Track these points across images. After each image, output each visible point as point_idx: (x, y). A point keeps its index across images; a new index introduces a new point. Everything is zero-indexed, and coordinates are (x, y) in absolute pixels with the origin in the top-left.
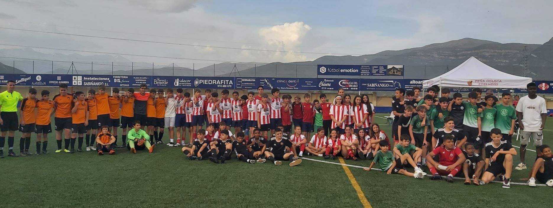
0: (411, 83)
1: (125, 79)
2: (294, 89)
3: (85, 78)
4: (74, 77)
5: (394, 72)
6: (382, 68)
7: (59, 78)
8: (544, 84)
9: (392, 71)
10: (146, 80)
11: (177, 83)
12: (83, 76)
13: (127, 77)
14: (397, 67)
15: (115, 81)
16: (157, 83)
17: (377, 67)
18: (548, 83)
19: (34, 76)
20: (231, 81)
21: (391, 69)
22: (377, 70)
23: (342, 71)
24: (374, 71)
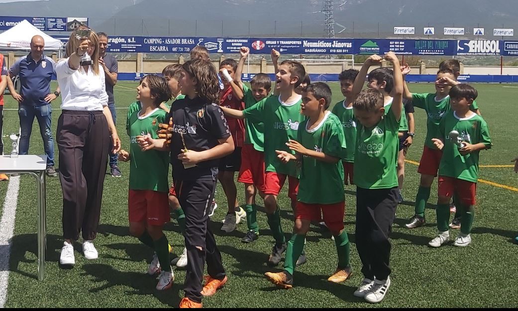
5: (75, 27)
6: (60, 23)
8: (258, 42)
9: (74, 25)
14: (79, 20)
17: (54, 20)
18: (263, 41)
21: (72, 23)
22: (54, 24)
23: (7, 24)
24: (51, 25)
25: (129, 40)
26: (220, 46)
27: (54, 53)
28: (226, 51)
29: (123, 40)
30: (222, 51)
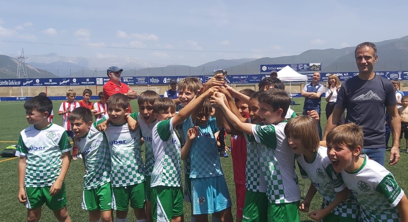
0: (327, 75)
1: (131, 79)
2: (244, 83)
3: (105, 80)
4: (97, 79)
5: (314, 68)
6: (305, 66)
7: (88, 80)
9: (313, 67)
10: (144, 80)
11: (165, 81)
12: (103, 78)
13: (132, 78)
14: (316, 64)
15: (124, 81)
16: (152, 81)
17: (302, 65)
19: (71, 79)
20: (201, 78)
21: (312, 66)
22: (302, 67)
23: (277, 68)
24: (300, 68)
25: (345, 75)
26: (400, 76)
27: (302, 83)
28: (403, 79)
29: (341, 74)
30: (401, 79)
